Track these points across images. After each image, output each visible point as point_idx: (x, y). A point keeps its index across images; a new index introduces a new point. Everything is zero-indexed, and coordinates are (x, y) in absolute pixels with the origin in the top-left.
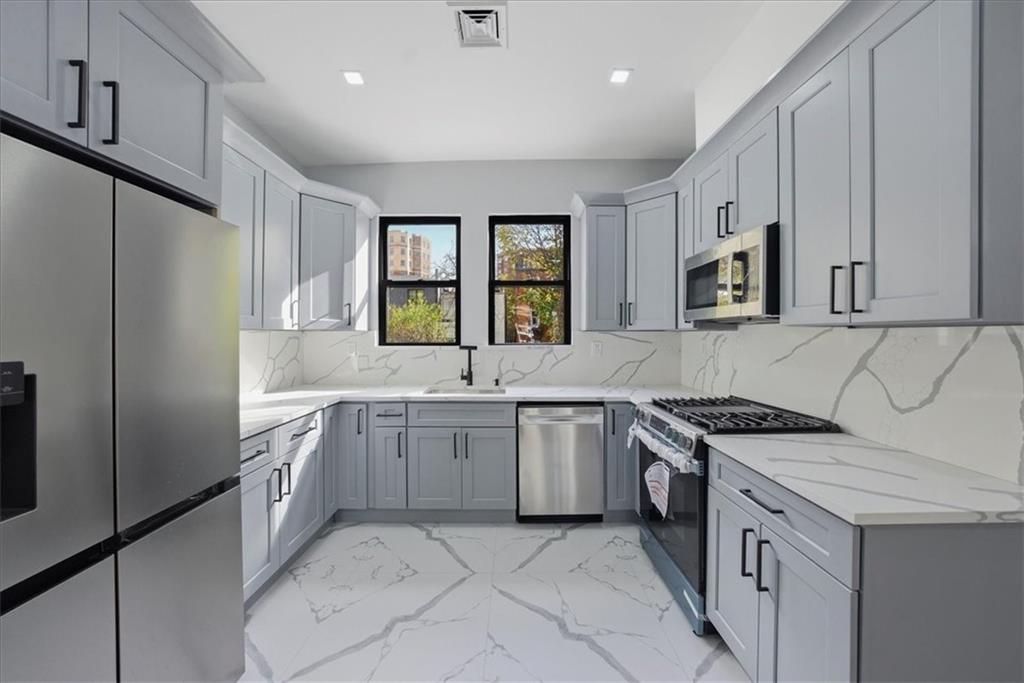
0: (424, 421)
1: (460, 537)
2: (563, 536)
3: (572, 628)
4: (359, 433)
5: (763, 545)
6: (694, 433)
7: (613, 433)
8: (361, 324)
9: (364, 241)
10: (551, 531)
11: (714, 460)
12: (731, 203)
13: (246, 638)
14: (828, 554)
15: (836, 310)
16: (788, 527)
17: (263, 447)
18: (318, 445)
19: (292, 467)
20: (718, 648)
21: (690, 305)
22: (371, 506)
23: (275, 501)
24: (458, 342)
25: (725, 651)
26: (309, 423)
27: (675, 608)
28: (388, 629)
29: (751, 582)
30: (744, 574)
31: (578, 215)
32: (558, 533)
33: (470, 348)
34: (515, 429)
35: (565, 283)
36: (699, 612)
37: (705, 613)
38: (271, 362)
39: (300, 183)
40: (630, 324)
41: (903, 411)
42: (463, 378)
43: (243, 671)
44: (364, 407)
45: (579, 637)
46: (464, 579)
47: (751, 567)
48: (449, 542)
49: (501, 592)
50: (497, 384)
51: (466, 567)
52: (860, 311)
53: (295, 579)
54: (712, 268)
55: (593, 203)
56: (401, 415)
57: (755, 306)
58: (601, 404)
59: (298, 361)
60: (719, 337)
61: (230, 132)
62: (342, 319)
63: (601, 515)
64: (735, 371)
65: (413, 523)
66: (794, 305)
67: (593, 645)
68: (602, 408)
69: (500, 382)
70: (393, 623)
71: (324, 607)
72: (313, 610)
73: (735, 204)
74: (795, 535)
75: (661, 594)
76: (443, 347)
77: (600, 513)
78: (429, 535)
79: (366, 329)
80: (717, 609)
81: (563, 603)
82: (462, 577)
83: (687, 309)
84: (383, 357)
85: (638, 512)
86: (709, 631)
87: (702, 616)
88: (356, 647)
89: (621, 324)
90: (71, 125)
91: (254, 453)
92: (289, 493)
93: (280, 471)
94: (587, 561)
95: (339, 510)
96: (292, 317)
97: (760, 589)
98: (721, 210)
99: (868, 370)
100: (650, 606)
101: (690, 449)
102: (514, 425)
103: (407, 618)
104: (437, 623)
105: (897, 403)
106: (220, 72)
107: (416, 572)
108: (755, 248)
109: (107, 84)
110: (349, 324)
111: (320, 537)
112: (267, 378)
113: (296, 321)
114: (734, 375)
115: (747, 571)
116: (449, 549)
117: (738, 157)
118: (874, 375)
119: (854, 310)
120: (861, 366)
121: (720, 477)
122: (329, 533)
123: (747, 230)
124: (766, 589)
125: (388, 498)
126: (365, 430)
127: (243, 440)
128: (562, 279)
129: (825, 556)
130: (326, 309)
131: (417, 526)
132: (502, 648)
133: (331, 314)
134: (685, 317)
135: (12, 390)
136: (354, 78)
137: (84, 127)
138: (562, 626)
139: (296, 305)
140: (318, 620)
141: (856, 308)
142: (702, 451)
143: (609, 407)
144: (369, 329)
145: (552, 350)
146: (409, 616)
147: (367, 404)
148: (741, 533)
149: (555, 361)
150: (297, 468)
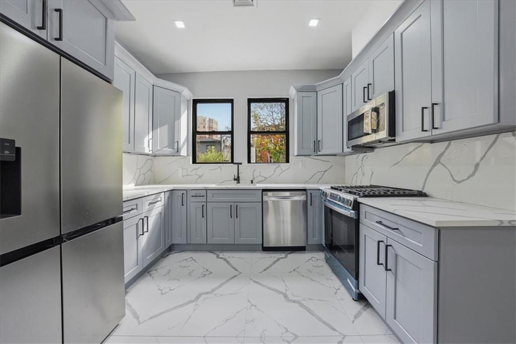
0: (215, 199)
1: (233, 257)
2: (286, 257)
3: (291, 297)
4: (183, 205)
5: (388, 247)
6: (352, 197)
7: (311, 205)
8: (184, 152)
9: (185, 111)
10: (280, 255)
11: (363, 209)
12: (371, 84)
13: (126, 301)
14: (421, 245)
15: (424, 129)
16: (401, 236)
17: (134, 207)
18: (162, 209)
19: (149, 219)
20: (365, 306)
21: (350, 138)
22: (188, 242)
23: (141, 235)
24: (232, 162)
25: (369, 307)
26: (158, 198)
27: (343, 288)
28: (197, 298)
29: (382, 268)
30: (378, 264)
31: (293, 98)
32: (283, 255)
33: (239, 164)
34: (261, 203)
35: (286, 132)
36: (355, 288)
37: (358, 289)
38: (139, 170)
39: (153, 80)
40: (319, 151)
41: (459, 182)
42: (235, 180)
43: (124, 315)
44: (185, 192)
45: (294, 302)
46: (236, 276)
47: (382, 260)
48: (228, 259)
49: (254, 281)
50: (252, 183)
51: (237, 270)
52: (437, 128)
53: (150, 275)
54: (361, 118)
55: (300, 90)
56: (203, 196)
57: (383, 134)
58: (305, 190)
59: (152, 171)
60: (364, 156)
61: (118, 51)
62: (174, 149)
63: (305, 247)
64: (373, 173)
65: (210, 251)
66: (403, 131)
67: (302, 305)
68: (305, 192)
69: (253, 182)
70: (200, 295)
71: (165, 288)
72: (159, 289)
73: (372, 85)
74: (405, 239)
75: (336, 282)
76: (225, 164)
77: (304, 245)
78: (218, 257)
79: (186, 155)
80: (365, 286)
81: (286, 286)
82: (235, 275)
83: (348, 140)
84: (195, 169)
85: (324, 244)
86: (361, 298)
87: (357, 290)
88: (181, 306)
89: (315, 151)
90: (39, 28)
91: (130, 209)
92: (147, 231)
93: (143, 219)
94: (298, 268)
95: (173, 244)
96: (149, 147)
97: (387, 270)
98: (365, 89)
99: (442, 164)
100: (330, 288)
101: (350, 205)
102: (261, 201)
103: (207, 293)
104: (222, 295)
105: (456, 179)
106: (113, 14)
107: (211, 273)
108: (382, 104)
109: (57, 10)
110: (178, 152)
111: (163, 257)
112: (136, 178)
113: (151, 149)
114: (372, 175)
115: (380, 262)
116: (228, 262)
117: (373, 61)
118: (443, 165)
119: (433, 128)
120: (437, 162)
121: (366, 218)
122: (167, 256)
123: (378, 96)
124: (390, 270)
125: (197, 238)
126: (185, 204)
127: (124, 201)
128: (285, 130)
129: (421, 247)
130: (166, 143)
131: (212, 253)
132: (255, 306)
133: (169, 146)
134: (347, 145)
135: (9, 154)
136: (180, 25)
137: (45, 29)
138: (286, 296)
139: (151, 141)
140: (162, 294)
141: (435, 127)
142: (356, 206)
143: (309, 192)
144: (188, 156)
145: (279, 166)
146: (208, 292)
147: (186, 190)
148: (377, 244)
149: (281, 172)
150: (152, 221)
